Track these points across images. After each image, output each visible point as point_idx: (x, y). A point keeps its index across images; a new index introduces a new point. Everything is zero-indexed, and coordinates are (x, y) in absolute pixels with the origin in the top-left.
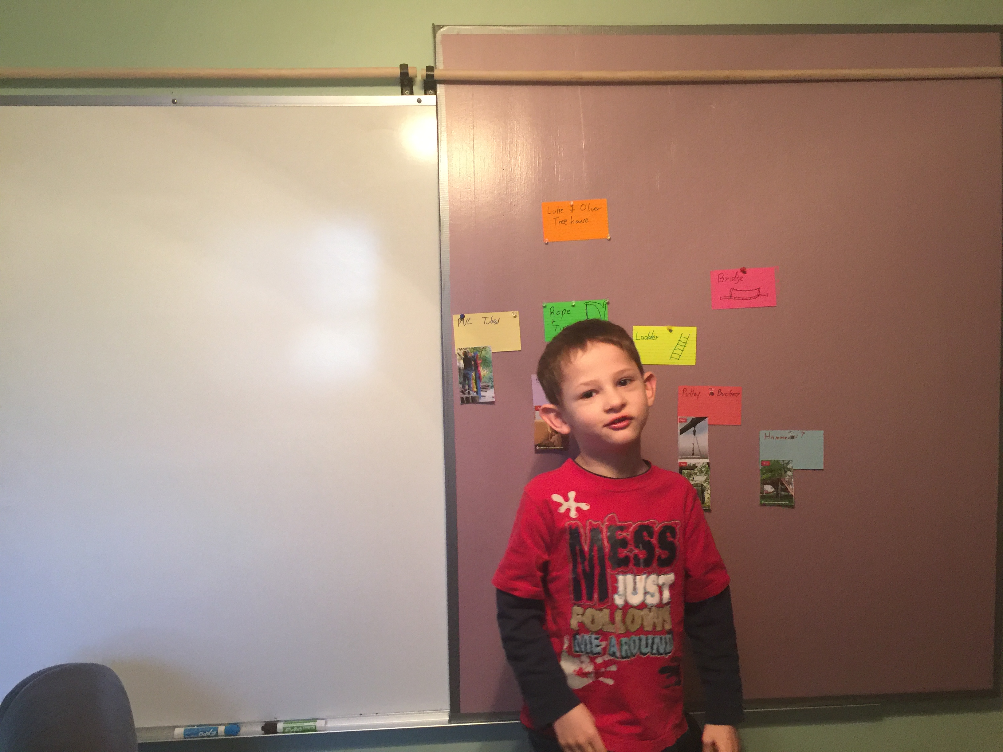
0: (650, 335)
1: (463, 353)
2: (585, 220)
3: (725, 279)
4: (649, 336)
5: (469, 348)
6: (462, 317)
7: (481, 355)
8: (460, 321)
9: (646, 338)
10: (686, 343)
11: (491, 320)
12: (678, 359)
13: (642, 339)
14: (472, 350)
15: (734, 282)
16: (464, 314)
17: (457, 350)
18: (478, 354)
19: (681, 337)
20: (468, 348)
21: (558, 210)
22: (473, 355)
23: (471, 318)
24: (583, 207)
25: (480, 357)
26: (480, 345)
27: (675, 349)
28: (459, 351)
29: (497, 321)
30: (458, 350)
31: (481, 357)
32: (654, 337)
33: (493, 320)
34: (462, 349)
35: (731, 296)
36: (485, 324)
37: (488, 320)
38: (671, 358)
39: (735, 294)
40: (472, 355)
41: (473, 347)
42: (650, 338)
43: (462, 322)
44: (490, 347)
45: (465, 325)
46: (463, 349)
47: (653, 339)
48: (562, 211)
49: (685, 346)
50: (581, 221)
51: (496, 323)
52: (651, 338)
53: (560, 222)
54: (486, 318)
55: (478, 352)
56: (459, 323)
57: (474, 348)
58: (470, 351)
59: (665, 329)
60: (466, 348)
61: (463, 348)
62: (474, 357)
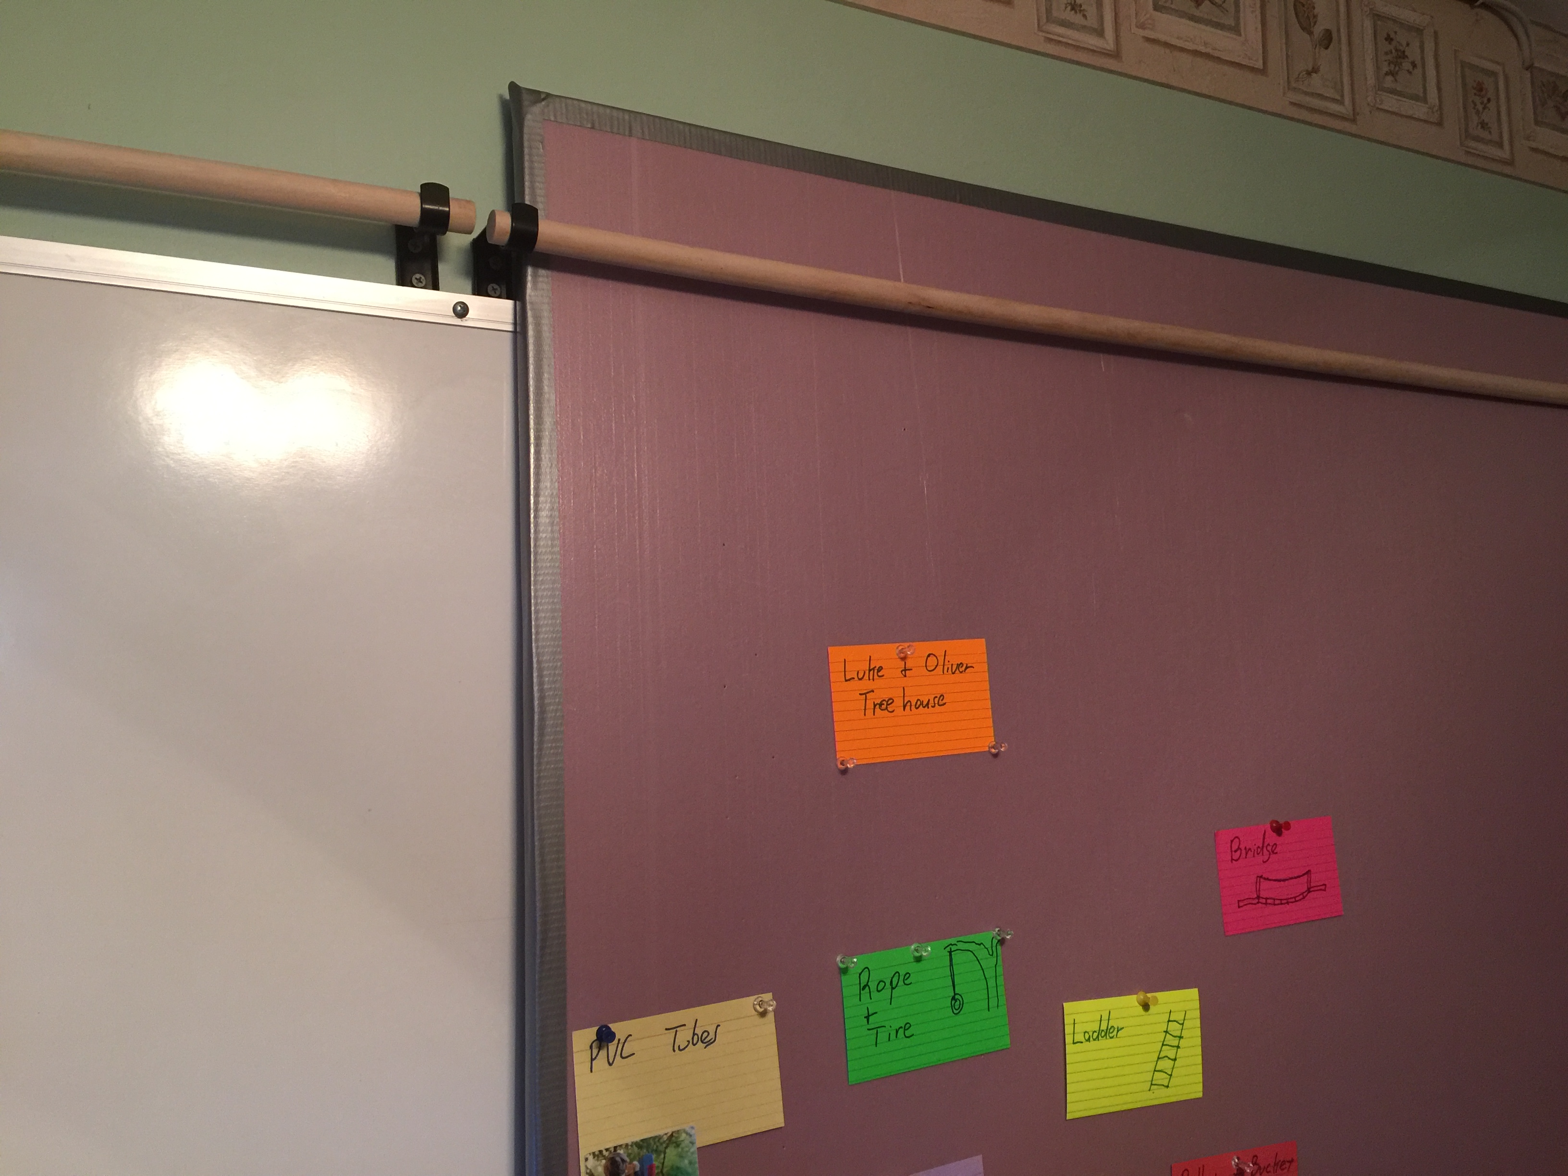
0: (1104, 1027)
1: (606, 1168)
2: (937, 700)
3: (1244, 852)
4: (1101, 1029)
6: (605, 1037)
7: (663, 1163)
8: (595, 1051)
9: (1095, 1035)
10: (1181, 1037)
11: (694, 1034)
12: (1167, 1087)
13: (1087, 1041)
14: (636, 1149)
15: (1260, 859)
16: (610, 1025)
17: (586, 1159)
18: (656, 1163)
19: (1169, 1021)
20: (621, 1146)
21: (870, 670)
22: (638, 1169)
23: (631, 1035)
24: (932, 661)
25: (662, 1172)
26: (662, 1129)
27: (1159, 1058)
28: (591, 1162)
29: (712, 1035)
30: (591, 1158)
31: (665, 1170)
32: (1111, 1031)
33: (699, 1031)
34: (601, 1152)
35: (1258, 897)
36: (674, 1051)
37: (684, 1036)
38: (1153, 1087)
39: (1268, 890)
40: (634, 1168)
41: (637, 1139)
42: (1103, 1034)
43: (603, 1053)
44: (692, 1132)
45: (610, 1064)
46: (605, 1153)
47: (1111, 1035)
48: (880, 674)
49: (1178, 1047)
50: (929, 700)
51: (710, 1043)
52: (1106, 1035)
53: (878, 706)
54: (678, 1029)
55: (654, 1156)
56: (592, 1060)
57: (642, 1144)
58: (629, 1155)
59: (1131, 1001)
60: (615, 1148)
61: (607, 1150)
62: (640, 1173)
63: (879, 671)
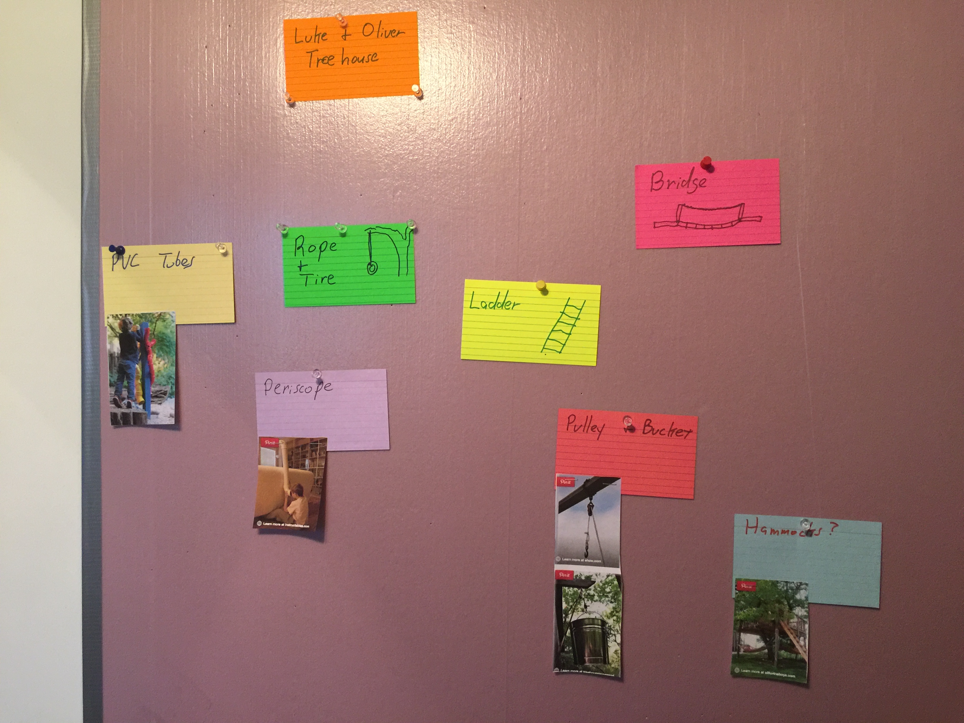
0: (501, 300)
1: (120, 325)
2: (370, 57)
3: (666, 185)
4: (498, 301)
5: (133, 315)
6: (119, 252)
7: (155, 329)
8: (115, 260)
9: (492, 305)
10: (577, 319)
11: (177, 260)
12: (560, 352)
13: (483, 308)
14: (138, 318)
15: (685, 190)
16: (125, 247)
17: (108, 318)
18: (150, 328)
19: (566, 305)
20: (129, 314)
21: (316, 36)
22: (139, 329)
23: (137, 254)
24: (369, 29)
25: (153, 333)
26: (155, 310)
27: (552, 331)
28: (111, 320)
29: (189, 262)
30: (111, 317)
31: (155, 333)
32: (508, 304)
33: (181, 258)
34: (117, 315)
35: (678, 221)
36: (164, 267)
37: (171, 260)
38: (544, 350)
39: (687, 215)
40: (137, 328)
41: (140, 312)
42: (499, 305)
43: (120, 261)
44: (173, 315)
45: (124, 268)
46: (119, 316)
47: (507, 307)
48: (324, 38)
49: (574, 325)
50: (364, 57)
51: (187, 266)
52: (502, 306)
53: (321, 61)
54: (167, 255)
55: (149, 324)
56: (114, 264)
57: (141, 316)
58: (134, 320)
59: (532, 287)
60: (126, 315)
61: (121, 315)
62: (140, 332)
63: (323, 36)
